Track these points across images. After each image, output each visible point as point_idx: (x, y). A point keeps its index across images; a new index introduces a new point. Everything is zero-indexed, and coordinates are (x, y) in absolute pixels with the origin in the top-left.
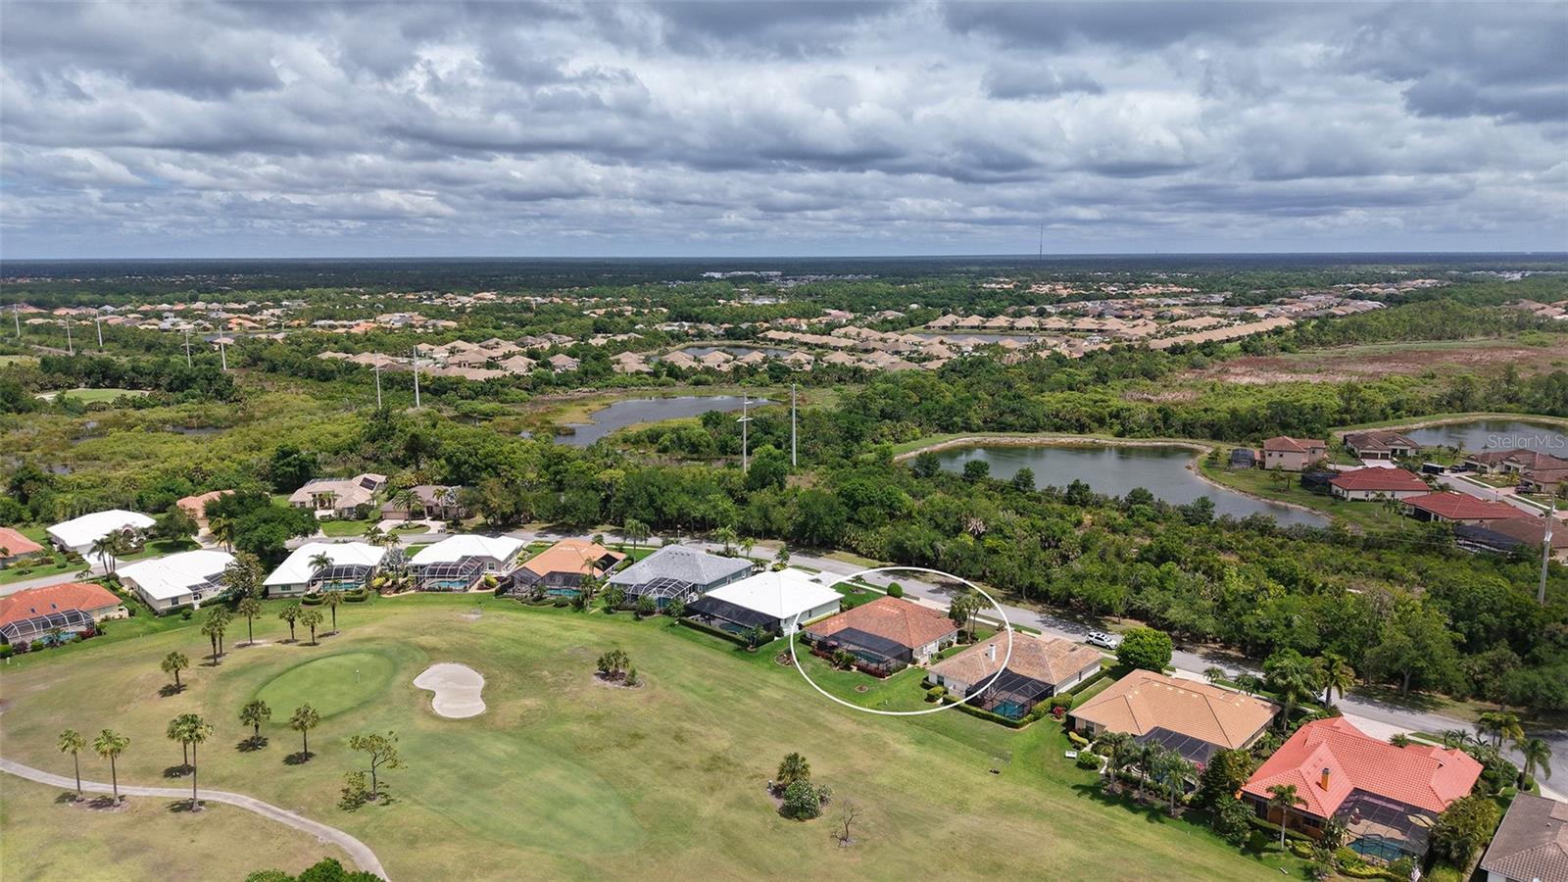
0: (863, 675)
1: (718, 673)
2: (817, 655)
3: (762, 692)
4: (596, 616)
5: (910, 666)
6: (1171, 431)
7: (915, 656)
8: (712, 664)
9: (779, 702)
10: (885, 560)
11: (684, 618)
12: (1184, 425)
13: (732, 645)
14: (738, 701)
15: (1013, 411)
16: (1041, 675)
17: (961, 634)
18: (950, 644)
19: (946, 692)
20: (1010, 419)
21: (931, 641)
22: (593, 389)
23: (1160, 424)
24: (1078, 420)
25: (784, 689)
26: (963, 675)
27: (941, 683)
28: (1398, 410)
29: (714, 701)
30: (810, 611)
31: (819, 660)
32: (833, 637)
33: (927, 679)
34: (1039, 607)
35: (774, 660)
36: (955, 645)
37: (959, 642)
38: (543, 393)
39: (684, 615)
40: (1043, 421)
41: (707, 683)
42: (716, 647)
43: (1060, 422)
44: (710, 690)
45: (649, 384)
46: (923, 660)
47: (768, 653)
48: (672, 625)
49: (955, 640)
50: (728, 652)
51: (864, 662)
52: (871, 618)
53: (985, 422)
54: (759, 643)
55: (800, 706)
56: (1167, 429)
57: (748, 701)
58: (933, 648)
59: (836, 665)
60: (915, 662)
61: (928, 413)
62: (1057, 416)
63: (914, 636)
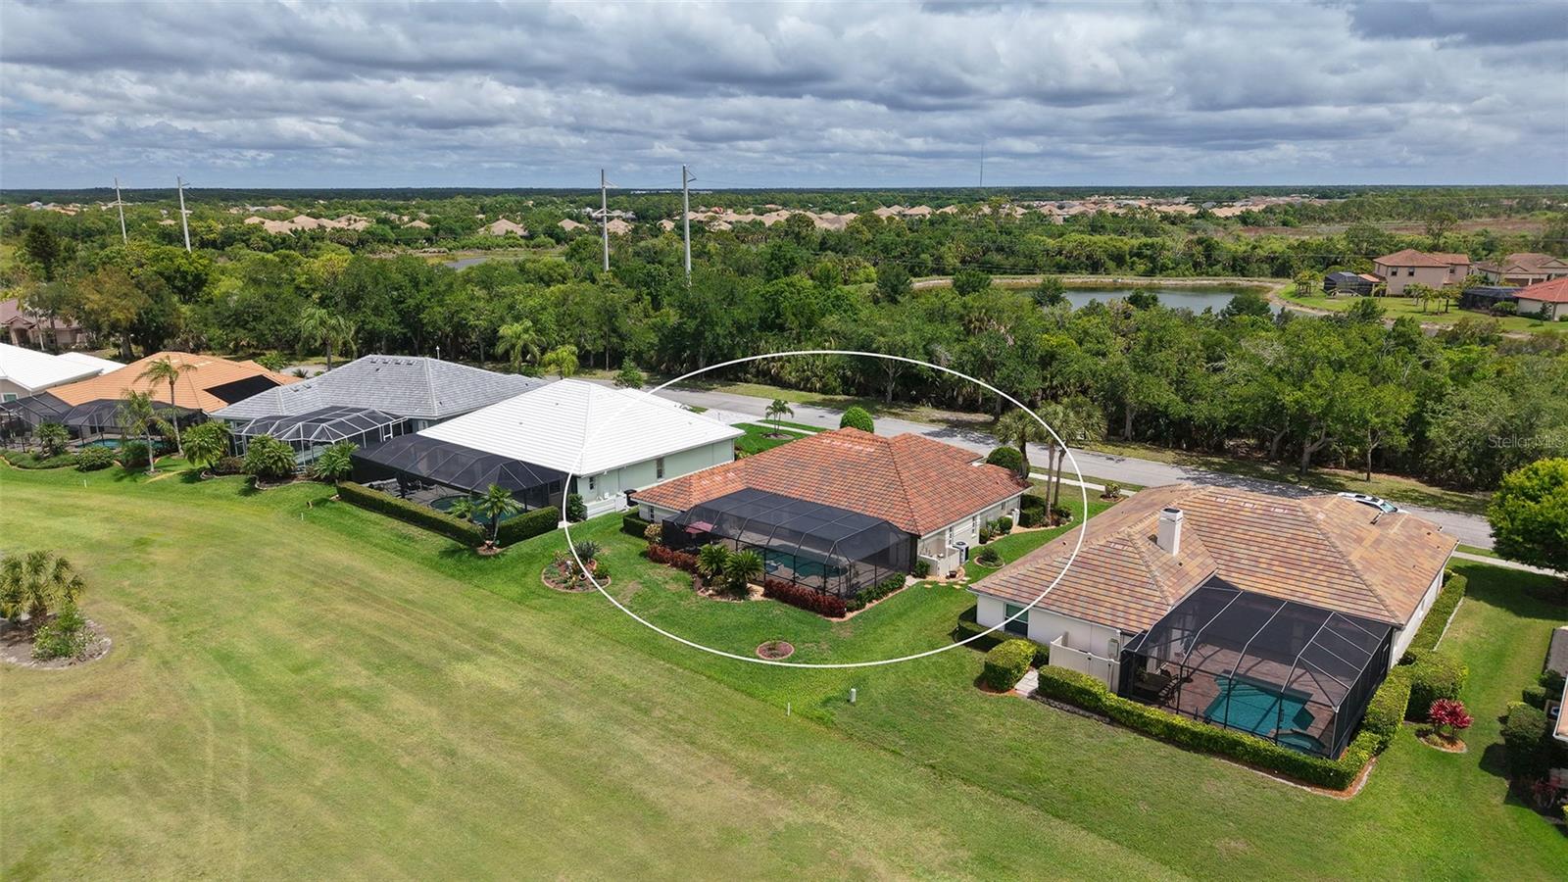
0: (779, 610)
1: (368, 615)
2: (661, 561)
3: (463, 672)
4: (161, 488)
5: (910, 581)
6: (1218, 267)
7: (922, 554)
8: (364, 593)
9: (502, 701)
10: (833, 391)
11: (350, 485)
12: (1235, 259)
13: (443, 542)
14: (367, 702)
15: (1000, 250)
16: (1342, 596)
17: (1026, 502)
18: (1005, 526)
19: (1040, 660)
20: (997, 258)
21: (962, 515)
22: (442, 250)
23: (1202, 259)
24: (1088, 257)
25: (538, 657)
26: (1096, 602)
27: (1018, 629)
28: (1491, 251)
29: (287, 705)
30: (660, 461)
31: (663, 573)
32: (703, 511)
33: (971, 614)
34: (1170, 455)
35: (537, 576)
36: (1016, 529)
37: (1024, 521)
38: (373, 252)
39: (348, 476)
40: (1042, 260)
41: (309, 646)
42: (399, 548)
43: (1064, 261)
44: (298, 670)
45: (521, 246)
46: (946, 567)
47: (530, 559)
48: (320, 503)
49: (1015, 518)
50: (425, 561)
51: (783, 573)
52: (804, 466)
53: (963, 262)
54: (508, 537)
55: (570, 716)
56: (1211, 265)
57: (404, 703)
58: (967, 533)
59: (707, 584)
60: (923, 570)
61: (886, 249)
62: (1060, 253)
63: (919, 502)
